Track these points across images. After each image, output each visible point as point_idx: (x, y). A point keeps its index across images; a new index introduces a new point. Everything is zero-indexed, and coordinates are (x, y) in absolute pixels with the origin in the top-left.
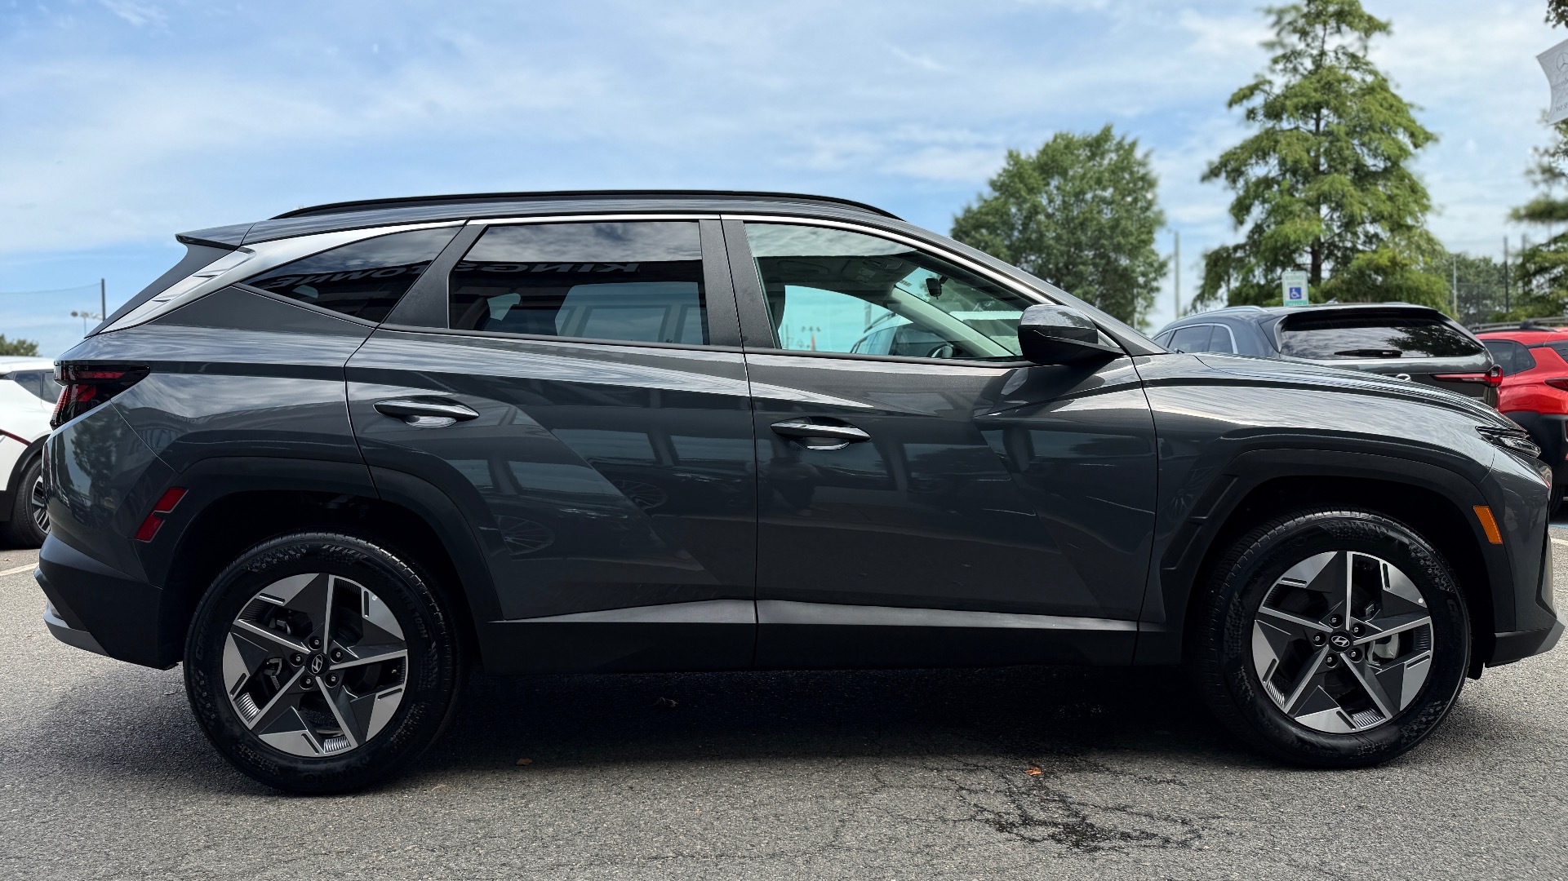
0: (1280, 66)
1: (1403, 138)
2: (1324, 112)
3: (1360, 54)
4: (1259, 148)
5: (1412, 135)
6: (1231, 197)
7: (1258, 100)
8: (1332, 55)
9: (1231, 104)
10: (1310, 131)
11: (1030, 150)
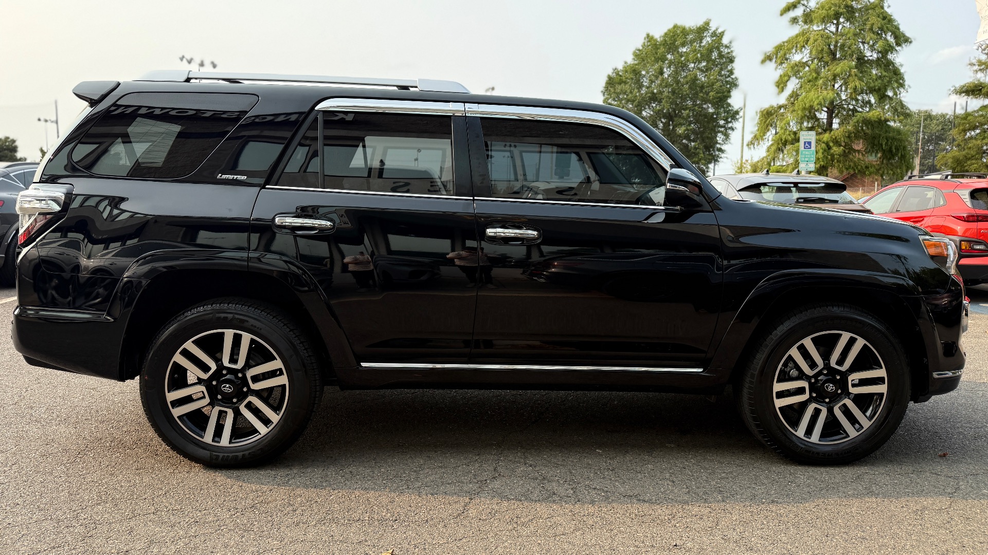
2: (842, 20)
4: (798, 43)
5: (896, 37)
6: (777, 74)
7: (799, 12)
9: (782, 15)
10: (832, 32)
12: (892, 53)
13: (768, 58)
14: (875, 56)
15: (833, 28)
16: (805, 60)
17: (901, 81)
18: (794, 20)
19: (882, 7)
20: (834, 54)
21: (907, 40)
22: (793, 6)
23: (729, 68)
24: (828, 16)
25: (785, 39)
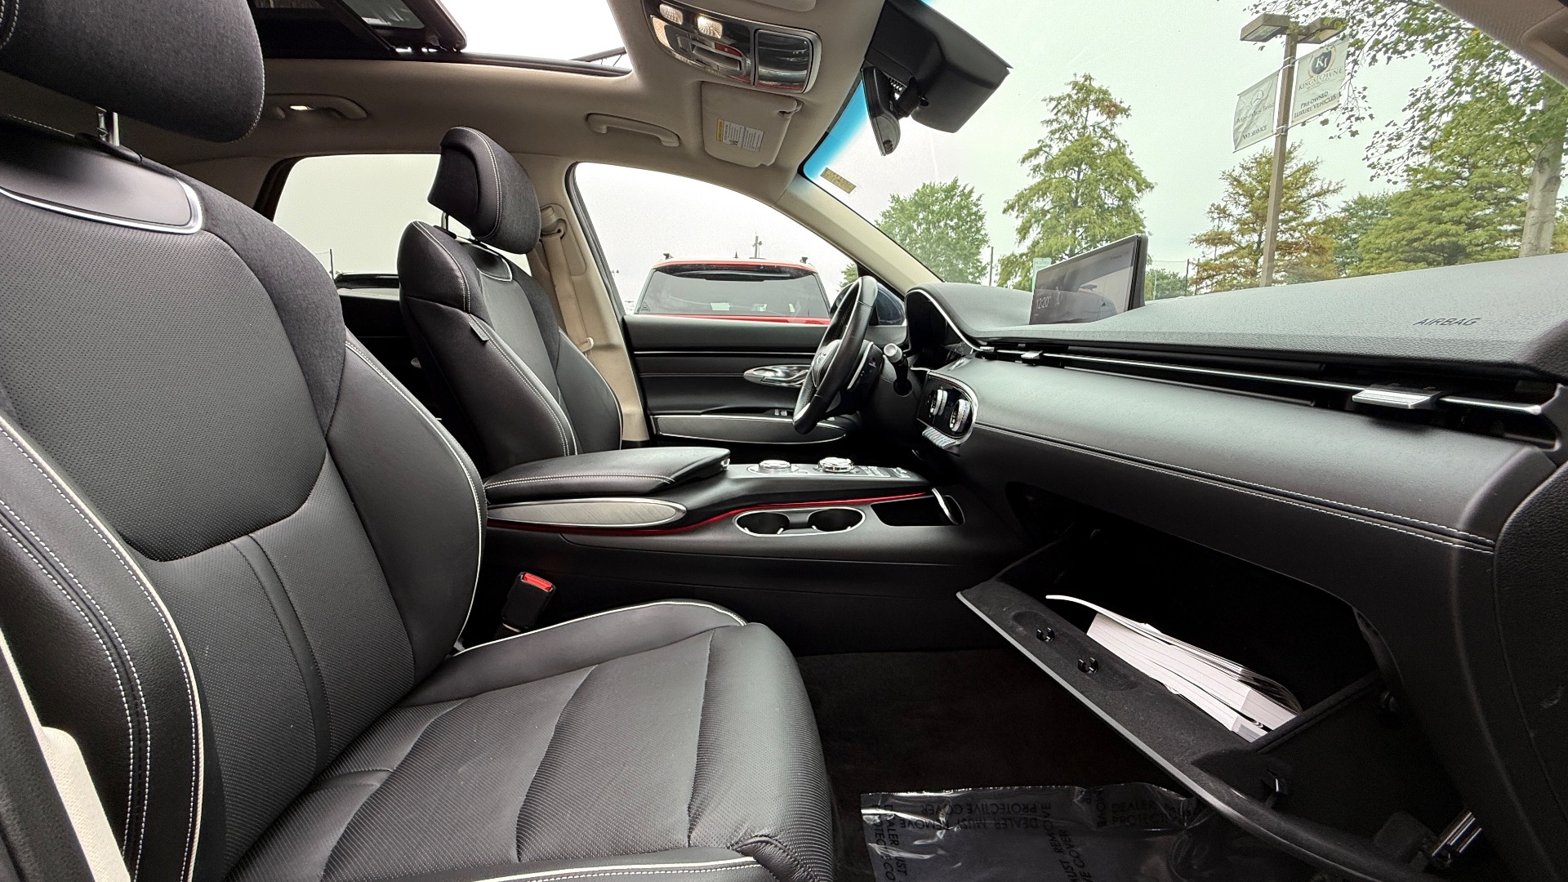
0: (1057, 135)
1: (1132, 185)
2: (1083, 167)
3: (1109, 128)
4: (1039, 190)
5: (1138, 184)
6: (1019, 223)
7: (1041, 159)
8: (1091, 128)
9: (1023, 161)
10: (1073, 179)
11: (907, 194)
12: (1132, 200)
13: (1012, 207)
14: (1116, 203)
15: (1075, 176)
16: (1046, 208)
17: (1141, 228)
18: (1036, 169)
19: (1124, 154)
20: (1077, 203)
21: (1150, 186)
22: (1034, 153)
23: (979, 225)
24: (1070, 162)
25: (1027, 187)
